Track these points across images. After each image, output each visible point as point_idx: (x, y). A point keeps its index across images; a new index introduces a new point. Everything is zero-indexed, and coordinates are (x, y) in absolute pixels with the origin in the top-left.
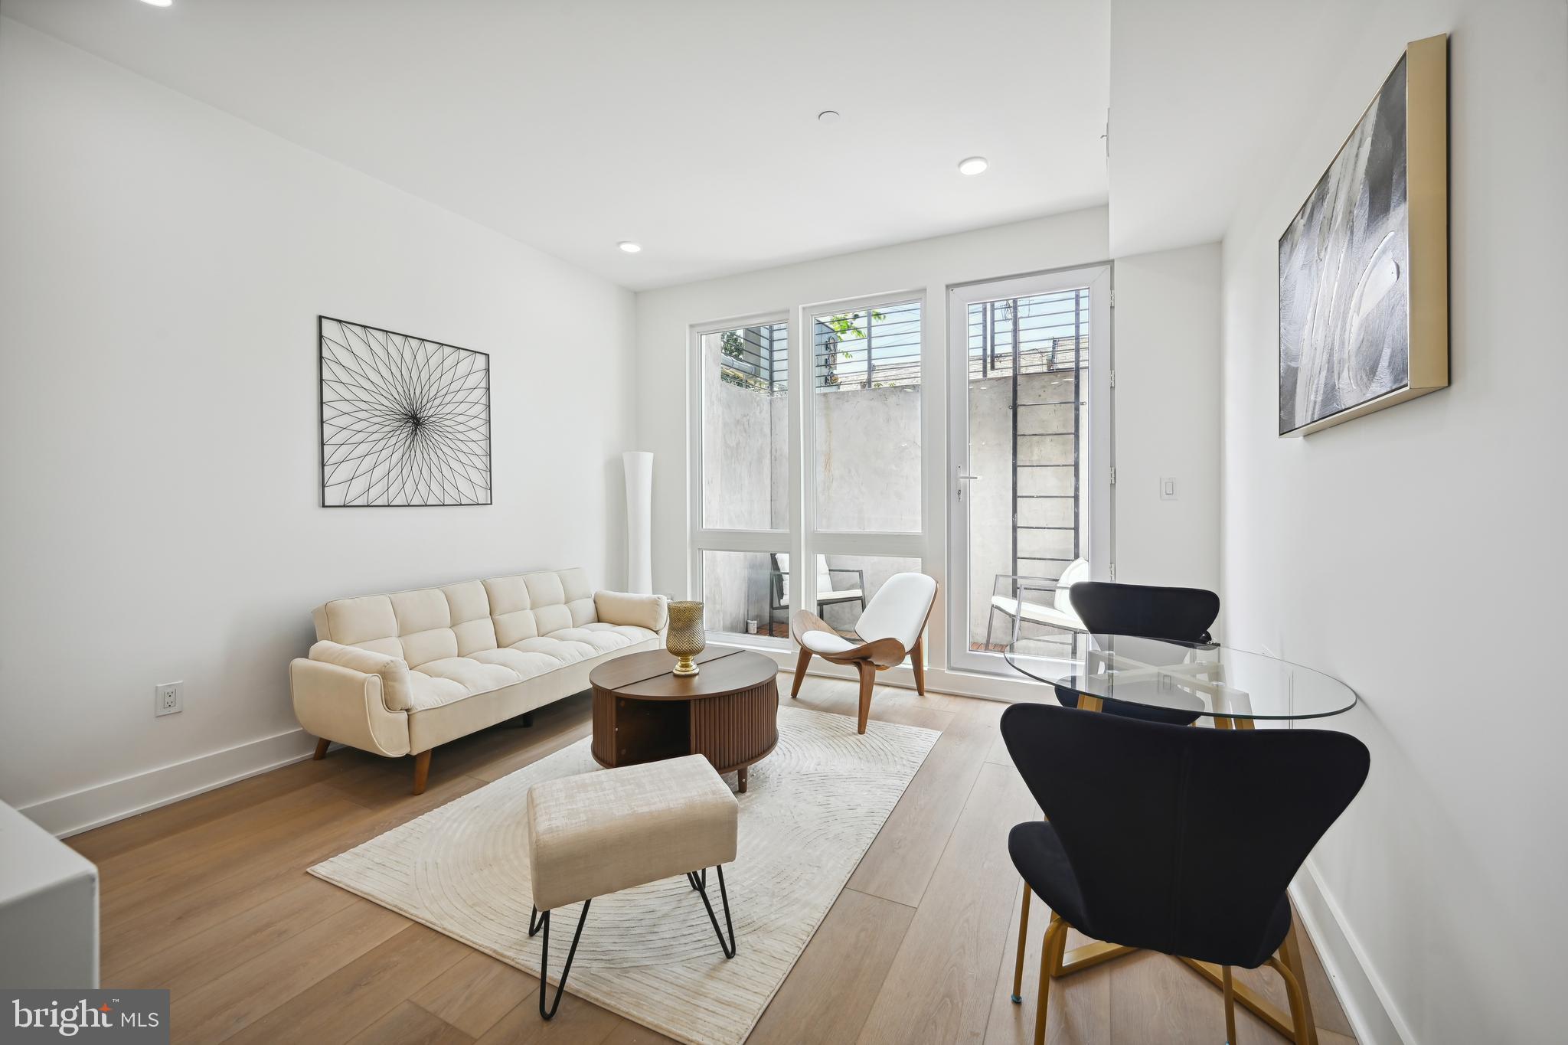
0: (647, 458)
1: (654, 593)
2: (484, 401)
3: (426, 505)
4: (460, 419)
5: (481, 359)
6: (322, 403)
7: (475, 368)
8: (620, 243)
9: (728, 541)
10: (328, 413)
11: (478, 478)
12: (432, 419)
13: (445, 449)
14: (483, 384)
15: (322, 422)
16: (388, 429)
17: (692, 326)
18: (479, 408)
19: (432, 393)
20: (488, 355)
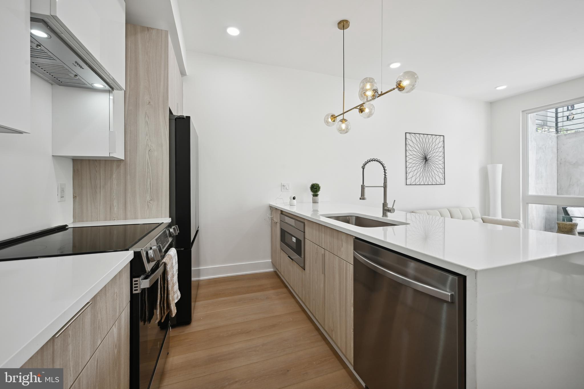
0: (500, 167)
1: (502, 218)
2: (443, 151)
3: (428, 185)
4: (437, 157)
5: (442, 137)
6: (406, 156)
7: (441, 141)
8: (496, 87)
9: (539, 200)
10: (407, 159)
11: (441, 176)
12: (430, 158)
13: (433, 167)
14: (443, 146)
15: (406, 162)
16: (420, 162)
17: (523, 111)
18: (442, 153)
19: (430, 150)
20: (444, 136)
